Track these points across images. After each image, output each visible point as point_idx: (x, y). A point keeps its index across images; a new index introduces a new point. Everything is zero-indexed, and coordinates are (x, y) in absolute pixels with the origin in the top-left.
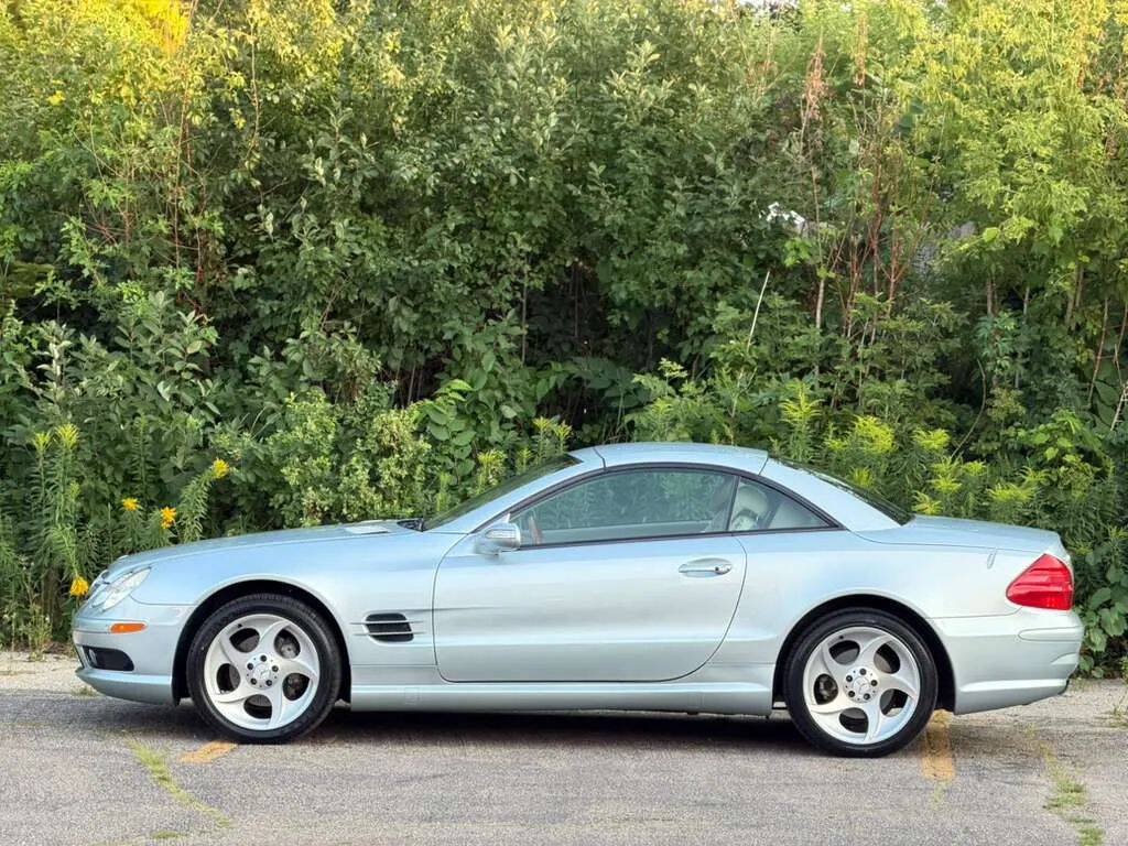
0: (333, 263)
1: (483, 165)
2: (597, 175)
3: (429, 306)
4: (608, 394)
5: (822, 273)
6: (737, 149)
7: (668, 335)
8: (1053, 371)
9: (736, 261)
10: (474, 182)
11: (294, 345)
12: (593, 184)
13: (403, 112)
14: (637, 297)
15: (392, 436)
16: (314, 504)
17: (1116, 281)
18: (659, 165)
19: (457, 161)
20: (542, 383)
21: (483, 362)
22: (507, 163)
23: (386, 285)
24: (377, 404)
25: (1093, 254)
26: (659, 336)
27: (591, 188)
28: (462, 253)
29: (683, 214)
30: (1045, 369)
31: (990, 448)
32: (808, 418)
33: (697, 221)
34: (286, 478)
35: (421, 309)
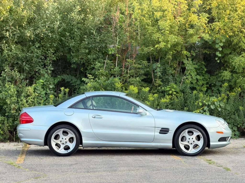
0: (12, 55)
1: (43, 33)
2: (68, 35)
3: (32, 64)
4: (71, 82)
5: (117, 55)
6: (97, 29)
7: (83, 69)
8: (167, 75)
9: (98, 53)
10: (42, 37)
11: (4, 73)
12: (67, 37)
13: (25, 21)
14: (77, 61)
15: (30, 92)
16: (14, 108)
17: (180, 56)
18: (81, 32)
19: (38, 32)
20: (56, 80)
21: (45, 76)
22: (49, 32)
23: (23, 60)
24: (24, 85)
25: (175, 50)
26: (81, 70)
27: (67, 38)
28: (39, 52)
29: (87, 43)
30: (166, 75)
31: (155, 92)
32: (121, 86)
33: (90, 45)
34: (7, 102)
35: (30, 65)
